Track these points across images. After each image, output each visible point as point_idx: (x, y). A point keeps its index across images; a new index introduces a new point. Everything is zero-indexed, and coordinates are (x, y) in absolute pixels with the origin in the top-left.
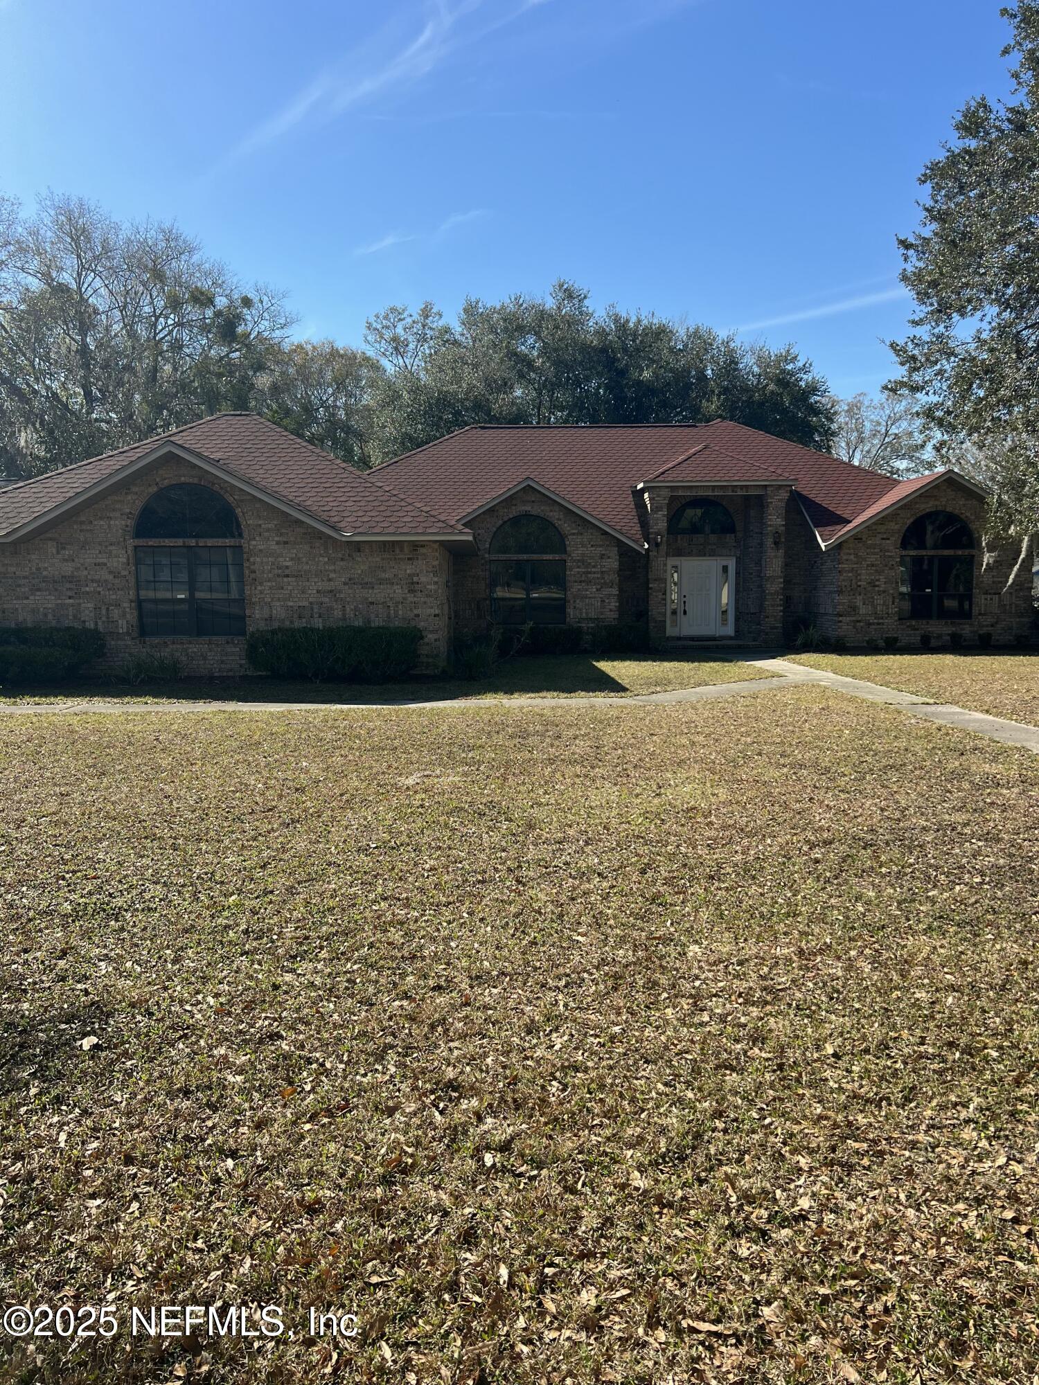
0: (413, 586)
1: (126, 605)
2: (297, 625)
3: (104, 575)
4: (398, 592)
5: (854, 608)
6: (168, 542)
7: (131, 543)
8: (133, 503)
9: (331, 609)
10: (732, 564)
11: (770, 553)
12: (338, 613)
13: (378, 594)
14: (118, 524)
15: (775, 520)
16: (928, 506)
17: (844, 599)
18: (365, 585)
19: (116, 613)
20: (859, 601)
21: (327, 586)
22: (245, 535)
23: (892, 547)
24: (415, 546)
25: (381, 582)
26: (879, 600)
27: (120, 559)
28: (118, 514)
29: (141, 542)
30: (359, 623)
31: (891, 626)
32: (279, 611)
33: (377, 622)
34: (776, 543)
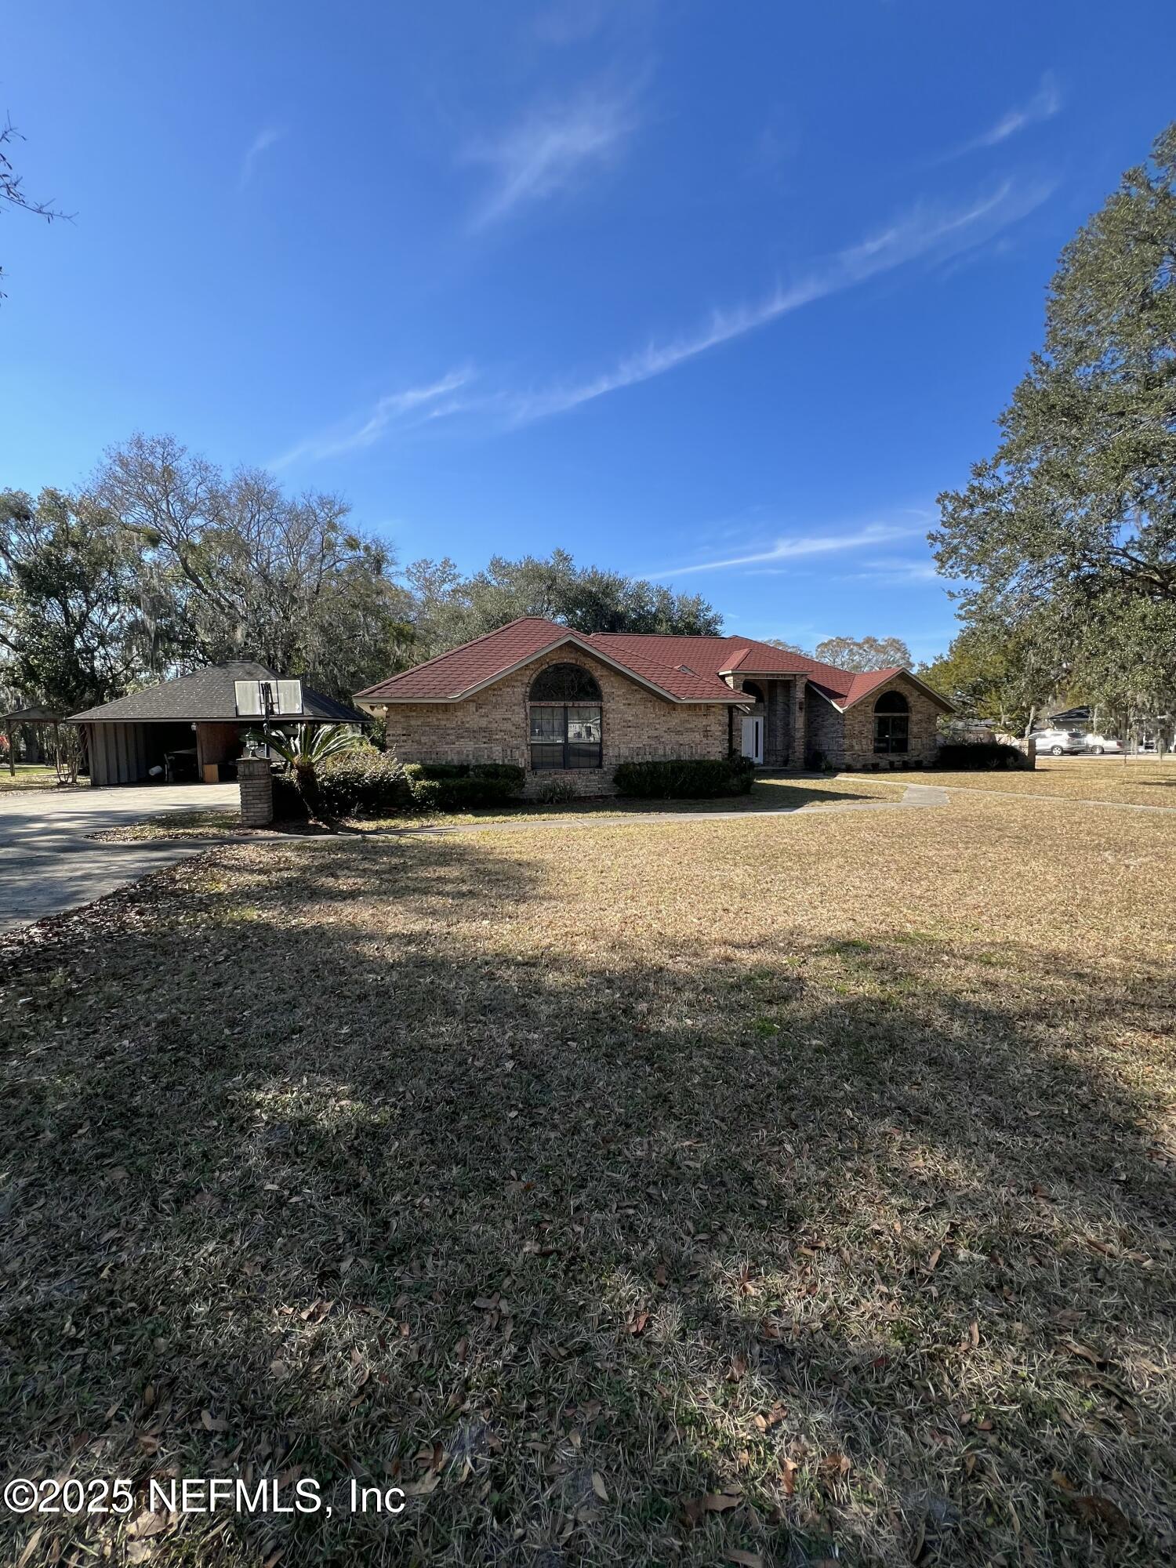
0: (706, 733)
1: (524, 748)
2: (635, 761)
3: (508, 726)
4: (697, 737)
5: (852, 746)
6: (553, 704)
7: (529, 704)
8: (530, 677)
9: (656, 749)
10: (761, 720)
11: (798, 714)
12: (661, 752)
13: (685, 739)
14: (520, 690)
15: (800, 695)
16: (888, 689)
17: (847, 741)
18: (679, 733)
19: (517, 754)
20: (854, 742)
21: (656, 733)
22: (605, 699)
23: (870, 709)
24: (708, 706)
25: (688, 730)
26: (864, 742)
27: (519, 716)
28: (519, 684)
29: (537, 704)
30: (674, 758)
31: (871, 758)
32: (624, 751)
33: (685, 757)
34: (801, 709)
